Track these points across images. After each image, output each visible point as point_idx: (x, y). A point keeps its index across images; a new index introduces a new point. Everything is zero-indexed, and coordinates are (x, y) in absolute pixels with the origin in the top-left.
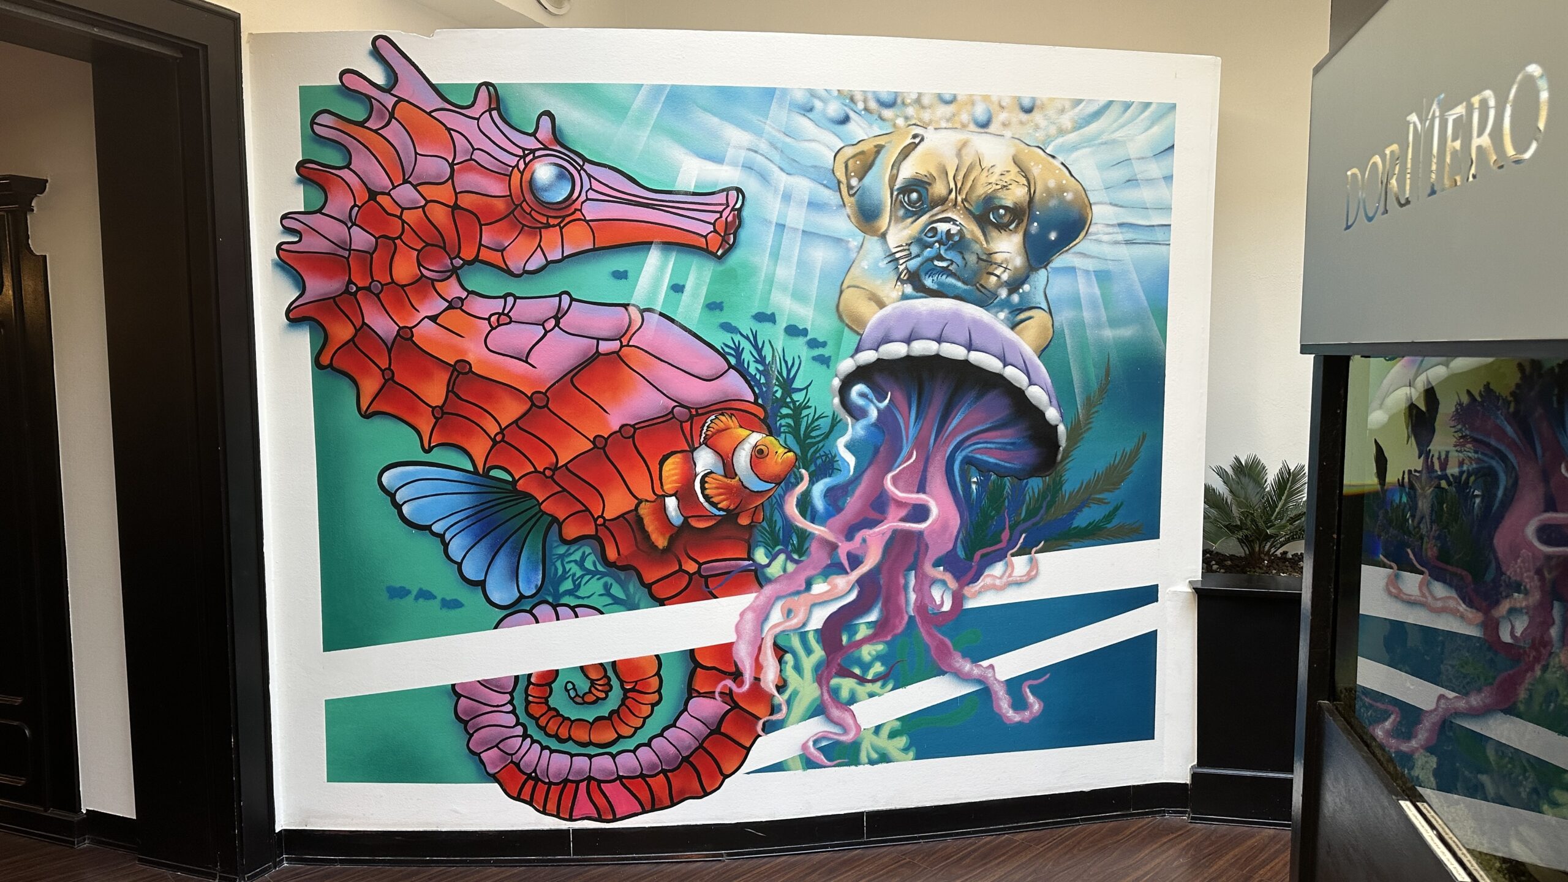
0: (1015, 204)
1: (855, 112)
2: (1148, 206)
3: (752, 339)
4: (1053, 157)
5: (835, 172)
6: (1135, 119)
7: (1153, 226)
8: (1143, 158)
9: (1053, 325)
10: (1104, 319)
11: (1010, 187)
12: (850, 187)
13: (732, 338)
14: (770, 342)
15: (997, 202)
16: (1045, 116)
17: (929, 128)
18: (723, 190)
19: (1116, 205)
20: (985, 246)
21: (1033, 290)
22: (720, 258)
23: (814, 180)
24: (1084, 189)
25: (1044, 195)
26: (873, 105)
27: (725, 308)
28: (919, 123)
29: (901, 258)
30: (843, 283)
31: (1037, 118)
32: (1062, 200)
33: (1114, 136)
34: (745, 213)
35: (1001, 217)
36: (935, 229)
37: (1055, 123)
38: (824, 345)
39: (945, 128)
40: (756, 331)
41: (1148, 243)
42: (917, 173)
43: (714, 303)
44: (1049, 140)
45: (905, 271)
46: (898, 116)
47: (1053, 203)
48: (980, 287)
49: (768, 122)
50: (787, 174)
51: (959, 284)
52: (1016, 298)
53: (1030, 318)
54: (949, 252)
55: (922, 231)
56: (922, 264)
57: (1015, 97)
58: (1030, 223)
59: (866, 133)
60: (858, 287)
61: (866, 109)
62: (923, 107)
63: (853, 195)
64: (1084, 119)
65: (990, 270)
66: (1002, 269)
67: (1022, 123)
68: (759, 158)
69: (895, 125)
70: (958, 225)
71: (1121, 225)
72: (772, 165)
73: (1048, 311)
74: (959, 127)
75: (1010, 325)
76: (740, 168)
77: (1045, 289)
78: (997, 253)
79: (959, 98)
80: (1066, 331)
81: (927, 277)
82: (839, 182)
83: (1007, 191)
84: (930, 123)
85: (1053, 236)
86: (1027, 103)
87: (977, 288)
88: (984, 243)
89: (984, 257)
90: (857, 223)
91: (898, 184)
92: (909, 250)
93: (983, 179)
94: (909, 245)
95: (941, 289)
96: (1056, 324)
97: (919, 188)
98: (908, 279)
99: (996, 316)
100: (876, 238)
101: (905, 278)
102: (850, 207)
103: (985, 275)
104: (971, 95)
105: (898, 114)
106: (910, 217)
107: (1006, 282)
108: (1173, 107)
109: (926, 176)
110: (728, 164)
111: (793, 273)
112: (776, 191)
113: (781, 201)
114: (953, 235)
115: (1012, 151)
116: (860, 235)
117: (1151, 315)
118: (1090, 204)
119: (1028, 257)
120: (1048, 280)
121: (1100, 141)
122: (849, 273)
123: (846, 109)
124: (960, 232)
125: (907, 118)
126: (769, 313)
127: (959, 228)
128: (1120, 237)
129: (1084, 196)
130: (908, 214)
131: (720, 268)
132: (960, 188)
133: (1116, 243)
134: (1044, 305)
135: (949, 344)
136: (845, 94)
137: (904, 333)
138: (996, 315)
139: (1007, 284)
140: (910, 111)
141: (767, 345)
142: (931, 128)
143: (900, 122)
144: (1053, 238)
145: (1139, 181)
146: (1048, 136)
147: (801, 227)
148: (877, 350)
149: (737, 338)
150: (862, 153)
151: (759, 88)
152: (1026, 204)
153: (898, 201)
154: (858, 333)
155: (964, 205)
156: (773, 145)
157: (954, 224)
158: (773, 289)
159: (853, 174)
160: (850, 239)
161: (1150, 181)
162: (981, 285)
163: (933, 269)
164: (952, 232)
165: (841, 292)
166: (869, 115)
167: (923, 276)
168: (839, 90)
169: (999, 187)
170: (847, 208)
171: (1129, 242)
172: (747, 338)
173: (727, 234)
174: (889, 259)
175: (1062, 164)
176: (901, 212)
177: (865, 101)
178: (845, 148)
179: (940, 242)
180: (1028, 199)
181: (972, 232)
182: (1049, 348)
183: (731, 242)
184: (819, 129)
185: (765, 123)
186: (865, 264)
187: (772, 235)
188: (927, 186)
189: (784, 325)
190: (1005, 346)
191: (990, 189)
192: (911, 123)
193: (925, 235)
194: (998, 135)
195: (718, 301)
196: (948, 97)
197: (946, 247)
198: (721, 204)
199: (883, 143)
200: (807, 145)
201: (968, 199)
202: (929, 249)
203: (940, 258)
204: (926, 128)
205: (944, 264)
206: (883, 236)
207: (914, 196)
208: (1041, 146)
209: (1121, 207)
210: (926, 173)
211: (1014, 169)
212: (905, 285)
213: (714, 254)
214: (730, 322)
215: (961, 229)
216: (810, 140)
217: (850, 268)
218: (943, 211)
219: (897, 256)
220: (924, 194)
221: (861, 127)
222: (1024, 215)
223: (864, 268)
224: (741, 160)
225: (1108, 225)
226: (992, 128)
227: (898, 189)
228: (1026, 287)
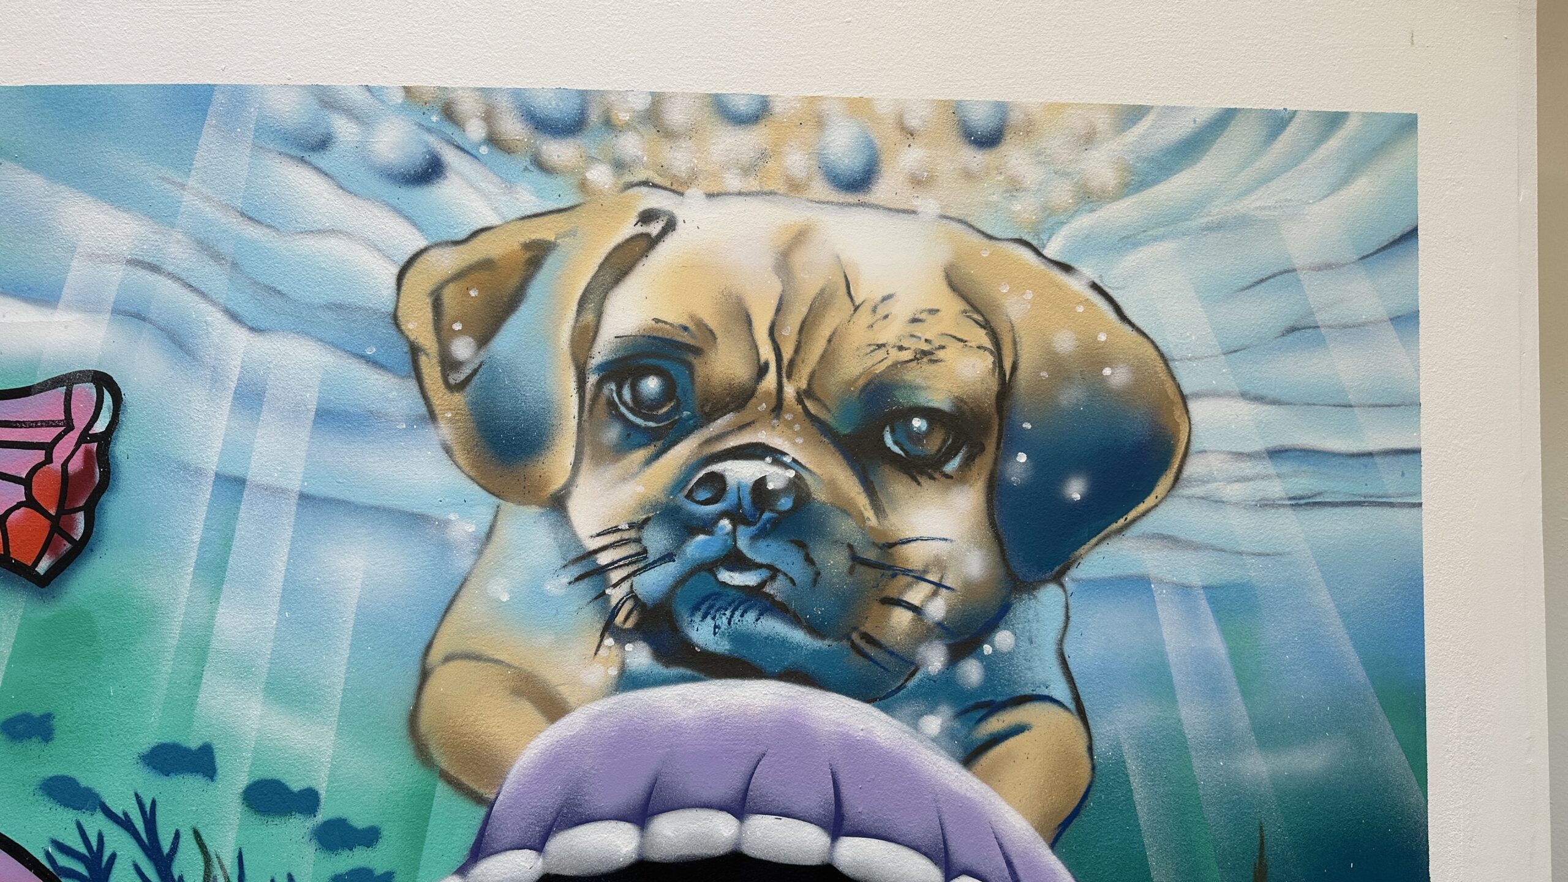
0: (959, 402)
1: (459, 147)
2: (1352, 398)
3: (140, 825)
4: (1066, 268)
5: (402, 320)
6: (1303, 159)
7: (1370, 454)
8: (1329, 266)
9: (1090, 749)
10: (1242, 722)
11: (941, 354)
12: (449, 364)
13: (79, 826)
14: (197, 835)
15: (904, 399)
16: (1039, 154)
17: (689, 192)
18: (55, 383)
19: (1259, 399)
20: (873, 521)
21: (1025, 645)
22: (43, 582)
23: (335, 345)
24: (1162, 355)
25: (1044, 374)
26: (513, 128)
27: (58, 734)
28: (658, 180)
29: (614, 565)
30: (429, 646)
31: (1013, 162)
32: (1098, 389)
33: (1245, 206)
34: (123, 448)
35: (917, 438)
36: (717, 482)
37: (1068, 174)
38: (370, 837)
39: (740, 194)
40: (154, 803)
41: (1359, 504)
42: (657, 321)
43: (25, 718)
44: (1052, 220)
45: (628, 606)
46: (592, 160)
47: (1070, 396)
48: (862, 644)
49: (191, 182)
50: (252, 329)
51: (798, 636)
52: (972, 672)
53: (1018, 729)
54: (762, 544)
55: (679, 484)
56: (681, 581)
57: (946, 104)
58: (1005, 452)
59: (495, 209)
60: (478, 658)
61: (493, 140)
62: (668, 134)
63: (461, 386)
64: (1152, 160)
65: (892, 592)
66: (924, 589)
67: (968, 175)
68: (165, 287)
69: (583, 186)
70: (787, 466)
71: (1276, 454)
72: (203, 306)
73: (1072, 706)
74: (782, 189)
75: (960, 752)
76: (108, 316)
77: (1061, 642)
78: (909, 541)
79: (778, 107)
80: (1132, 766)
81: (697, 618)
82: (415, 351)
83: (933, 368)
84: (692, 178)
85: (1075, 490)
86: (981, 118)
87: (854, 646)
88: (869, 513)
89: (871, 555)
90: (473, 466)
91: (602, 351)
92: (638, 541)
93: (859, 335)
94: (639, 526)
95: (744, 653)
96: (1100, 746)
97: (665, 364)
98: (637, 627)
99: (915, 726)
100: (533, 510)
101: (629, 625)
102: (450, 420)
103: (876, 607)
104: (812, 100)
105: (593, 152)
106: (640, 446)
107: (939, 624)
108: (1408, 125)
109: (685, 329)
110: (69, 307)
111: (272, 620)
112: (216, 379)
113: (232, 411)
114: (775, 493)
115: (942, 255)
116: (483, 503)
117: (1378, 709)
118: (1184, 398)
119: (1002, 552)
120: (1067, 618)
121: (1204, 221)
122: (449, 618)
123: (433, 141)
124: (797, 486)
125: (619, 166)
126: (194, 744)
127: (791, 474)
128: (1276, 489)
129: (1163, 376)
130: (634, 437)
131: (44, 612)
132: (792, 362)
133: (1266, 504)
134: (1060, 690)
135: (770, 819)
136: (426, 98)
137: (631, 791)
138: (914, 722)
139: (944, 630)
140: (630, 145)
141: (188, 844)
142: (695, 194)
143: (600, 175)
144: (1077, 496)
145: (1323, 330)
146: (1049, 211)
147: (295, 483)
148: (539, 847)
149: (95, 824)
150: (486, 265)
151: (164, 87)
152: (989, 402)
153: (603, 400)
154: (478, 799)
155: (805, 408)
156: (207, 248)
157: (777, 462)
158: (207, 676)
159: (457, 327)
160: (452, 517)
161: (1352, 329)
162: (867, 637)
163: (717, 596)
164: (771, 486)
165: (425, 675)
166: (503, 158)
167: (686, 618)
168: (407, 90)
169: (906, 355)
170: (442, 424)
171: (1302, 503)
172: (125, 823)
173: (65, 509)
174: (576, 571)
175: (1095, 287)
176: (612, 433)
177: (489, 117)
178: (432, 252)
179: (737, 516)
180: (993, 385)
181: (832, 485)
182: (1083, 818)
183: (79, 532)
184: (350, 200)
185: (183, 186)
186: (500, 590)
187: (202, 511)
188: (691, 358)
189: (243, 781)
190: (945, 817)
191: (879, 363)
192: (636, 179)
193: (689, 496)
194: (898, 211)
195: (37, 713)
196: (742, 106)
197: (752, 529)
198: (48, 424)
199: (551, 238)
200: (310, 245)
201: (816, 389)
202: (701, 537)
203: (736, 561)
204: (682, 194)
205: (749, 579)
206: (558, 504)
207: (652, 385)
208: (1028, 238)
209: (1274, 402)
210: (684, 321)
211: (951, 306)
212: (629, 647)
213: (25, 573)
214: (72, 773)
215: (798, 476)
216: (320, 232)
217: (452, 602)
218: (742, 427)
219: (604, 559)
220: (682, 381)
221: (477, 189)
222: (986, 431)
223: (498, 601)
224: (111, 294)
225: (1239, 456)
226: (883, 190)
227: (601, 368)
228: (1004, 639)
